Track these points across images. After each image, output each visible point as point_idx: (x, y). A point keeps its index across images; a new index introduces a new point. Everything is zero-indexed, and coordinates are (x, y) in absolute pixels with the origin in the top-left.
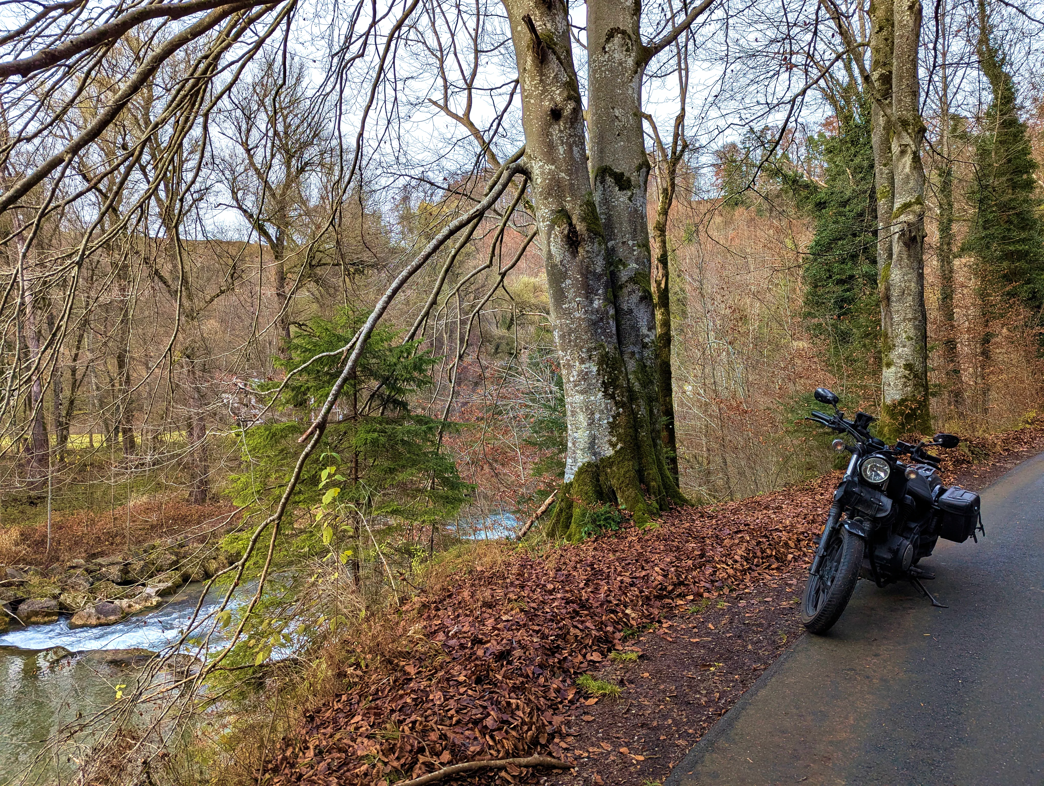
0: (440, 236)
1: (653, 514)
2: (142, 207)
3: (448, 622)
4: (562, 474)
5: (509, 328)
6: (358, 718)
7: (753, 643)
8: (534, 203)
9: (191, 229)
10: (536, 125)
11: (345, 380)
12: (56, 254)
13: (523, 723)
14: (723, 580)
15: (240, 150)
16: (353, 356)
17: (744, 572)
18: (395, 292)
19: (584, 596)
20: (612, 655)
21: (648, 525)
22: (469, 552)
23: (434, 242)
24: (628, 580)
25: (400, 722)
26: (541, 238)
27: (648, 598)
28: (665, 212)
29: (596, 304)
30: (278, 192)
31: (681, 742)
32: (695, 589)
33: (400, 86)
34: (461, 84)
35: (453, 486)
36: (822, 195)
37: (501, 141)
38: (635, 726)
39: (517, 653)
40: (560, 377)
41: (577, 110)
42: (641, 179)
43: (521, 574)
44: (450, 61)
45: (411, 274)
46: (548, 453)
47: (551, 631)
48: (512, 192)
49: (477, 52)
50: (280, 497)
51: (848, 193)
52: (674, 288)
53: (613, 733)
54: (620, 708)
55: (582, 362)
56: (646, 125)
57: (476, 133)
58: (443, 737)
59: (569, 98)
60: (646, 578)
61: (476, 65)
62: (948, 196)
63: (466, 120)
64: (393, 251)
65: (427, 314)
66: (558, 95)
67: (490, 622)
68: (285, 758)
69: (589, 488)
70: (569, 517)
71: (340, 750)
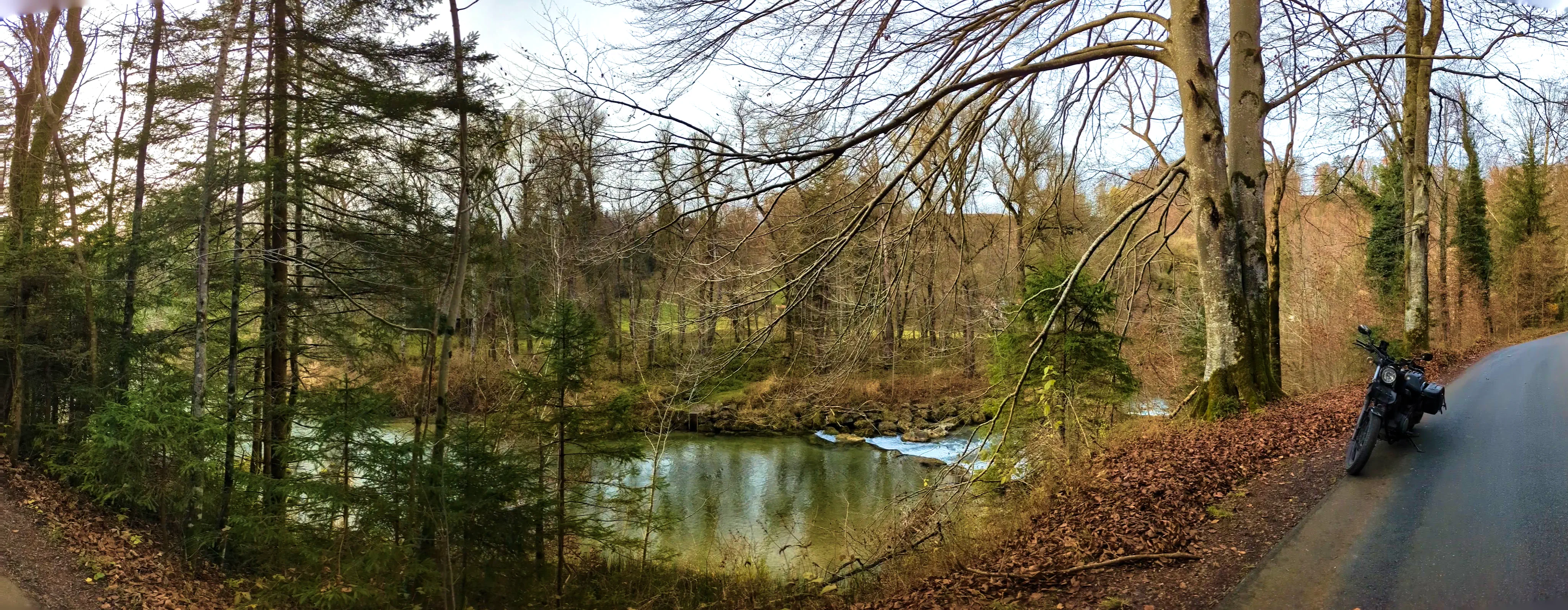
0: (1126, 212)
1: (1262, 403)
2: (943, 197)
3: (1123, 471)
4: (1202, 375)
5: (1169, 272)
6: (1064, 525)
7: (1317, 484)
8: (1189, 190)
9: (969, 208)
10: (1193, 144)
11: (1060, 307)
12: (899, 228)
13: (1171, 534)
14: (1303, 446)
15: (999, 159)
16: (1066, 291)
17: (1316, 440)
18: (1094, 248)
19: (1214, 457)
20: (1229, 494)
21: (1257, 411)
22: (1137, 424)
23: (1122, 216)
24: (1242, 447)
25: (1092, 530)
26: (1194, 216)
27: (1254, 458)
28: (1278, 202)
29: (1229, 261)
30: (1021, 183)
31: (1269, 543)
32: (1284, 451)
33: (1103, 117)
34: (1144, 116)
35: (1128, 380)
36: (1378, 202)
37: (1169, 151)
38: (1242, 535)
39: (1169, 492)
40: (1203, 309)
41: (1221, 135)
42: (1262, 182)
43: (1172, 442)
44: (1136, 104)
45: (1105, 237)
46: (1194, 359)
47: (1191, 479)
48: (1176, 184)
49: (1155, 97)
50: (1017, 381)
51: (1393, 203)
52: (1283, 251)
53: (1228, 539)
54: (1233, 525)
55: (1219, 300)
56: (1266, 147)
57: (1152, 145)
58: (1119, 540)
59: (1216, 128)
60: (1254, 446)
61: (1154, 105)
62: (1446, 211)
63: (1146, 137)
64: (1093, 219)
65: (1114, 263)
66: (1209, 126)
67: (1151, 472)
68: (1019, 542)
69: (1219, 385)
70: (1206, 404)
71: (1053, 542)
